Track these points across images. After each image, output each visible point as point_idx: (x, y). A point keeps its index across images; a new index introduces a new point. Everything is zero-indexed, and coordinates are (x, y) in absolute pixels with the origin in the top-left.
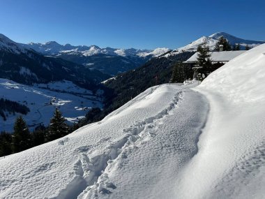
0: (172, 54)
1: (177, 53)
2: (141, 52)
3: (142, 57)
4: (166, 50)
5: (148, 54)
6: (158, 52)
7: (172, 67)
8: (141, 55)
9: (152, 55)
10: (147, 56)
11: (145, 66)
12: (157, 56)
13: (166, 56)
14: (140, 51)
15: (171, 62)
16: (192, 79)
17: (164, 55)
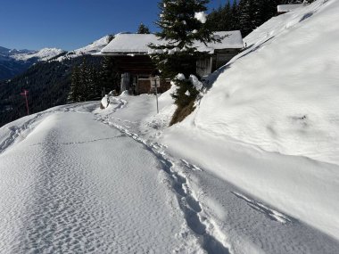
0: (68, 57)
1: (74, 56)
2: (18, 53)
3: (21, 61)
4: (58, 51)
5: (30, 56)
6: (46, 53)
7: (70, 74)
8: (18, 57)
9: (38, 58)
10: (29, 60)
11: (28, 75)
12: (45, 59)
13: (60, 59)
14: (15, 52)
15: (66, 68)
16: (118, 93)
17: (55, 58)
